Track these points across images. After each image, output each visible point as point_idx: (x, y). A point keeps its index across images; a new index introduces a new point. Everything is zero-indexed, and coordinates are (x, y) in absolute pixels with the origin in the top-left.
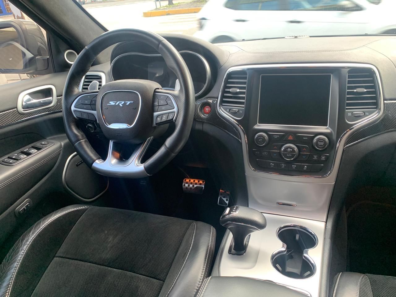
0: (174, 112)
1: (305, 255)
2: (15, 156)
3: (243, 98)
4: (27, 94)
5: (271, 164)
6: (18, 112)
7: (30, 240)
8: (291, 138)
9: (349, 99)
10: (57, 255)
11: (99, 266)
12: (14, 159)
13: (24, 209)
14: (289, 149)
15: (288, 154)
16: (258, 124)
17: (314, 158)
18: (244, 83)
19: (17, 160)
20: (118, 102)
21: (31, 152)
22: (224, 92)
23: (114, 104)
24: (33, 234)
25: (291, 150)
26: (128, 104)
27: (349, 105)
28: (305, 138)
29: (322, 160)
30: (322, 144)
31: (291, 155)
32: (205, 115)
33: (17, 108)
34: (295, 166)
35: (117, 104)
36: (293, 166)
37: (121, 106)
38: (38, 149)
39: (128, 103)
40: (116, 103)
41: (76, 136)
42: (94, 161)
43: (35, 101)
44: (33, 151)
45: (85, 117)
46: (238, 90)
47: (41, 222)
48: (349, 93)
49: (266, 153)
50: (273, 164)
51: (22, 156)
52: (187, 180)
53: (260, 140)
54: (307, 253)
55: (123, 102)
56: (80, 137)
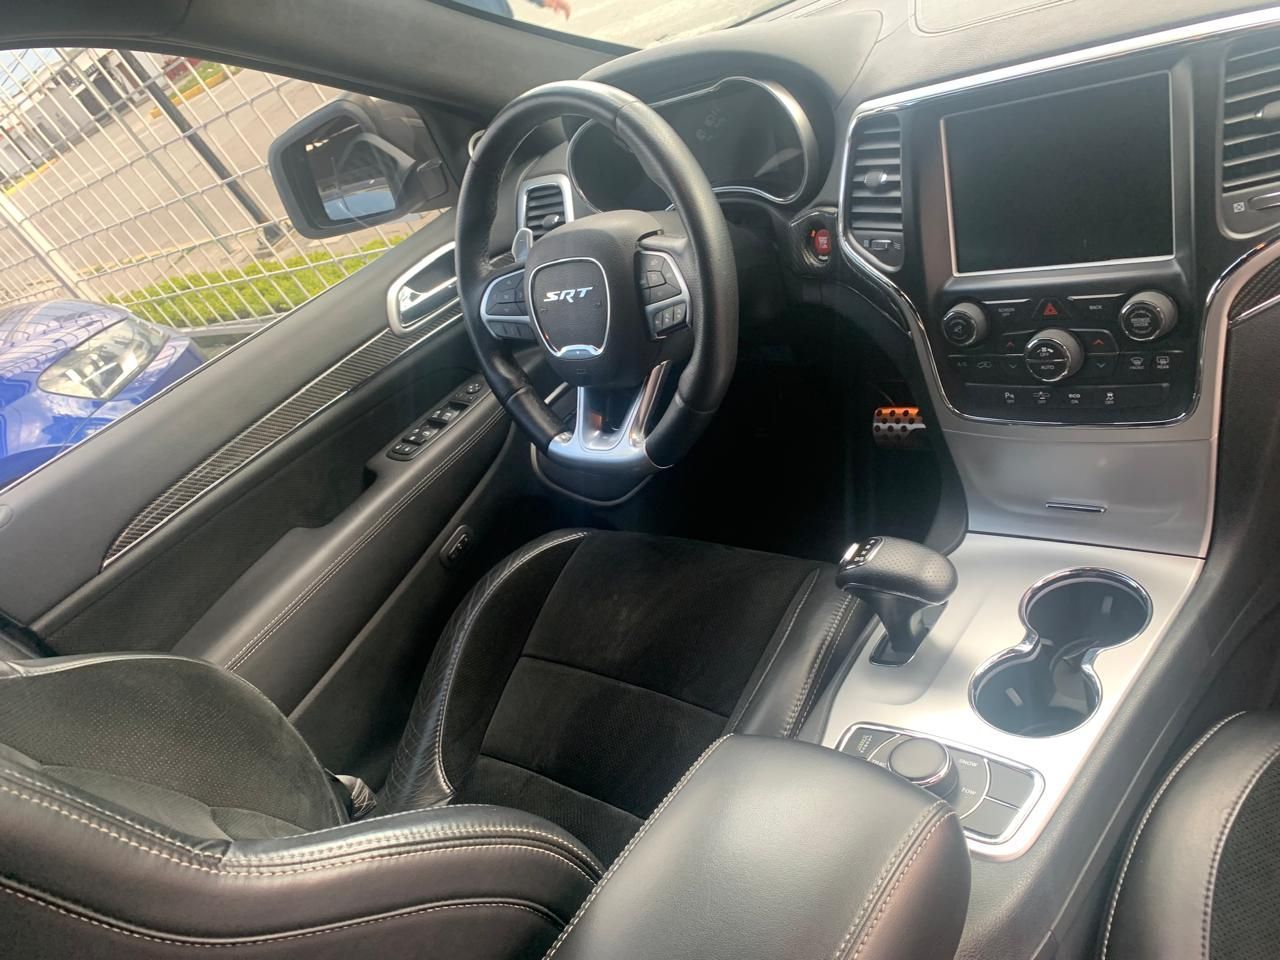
0: (682, 302)
1: (1086, 668)
2: (414, 435)
3: (896, 202)
4: (405, 285)
5: (1007, 394)
6: (395, 335)
7: (468, 622)
8: (1050, 311)
9: (1230, 153)
10: (524, 652)
11: (603, 678)
12: (413, 442)
13: (457, 548)
14: (1044, 349)
15: (1045, 364)
16: (956, 274)
17: (1133, 365)
18: (893, 153)
19: (419, 444)
20: (564, 293)
21: (446, 418)
22: (852, 186)
23: (556, 298)
24: (473, 606)
25: (1051, 351)
26: (582, 295)
27: (1231, 173)
28: (1095, 307)
29: (1161, 370)
30: (1144, 322)
31: (1052, 367)
32: (820, 257)
33: (388, 325)
34: (1078, 396)
35: (562, 297)
36: (1070, 396)
37: (571, 301)
38: (461, 407)
39: (583, 291)
40: (559, 295)
41: (507, 381)
42: (550, 439)
43: (423, 296)
44: (449, 414)
45: (512, 333)
46: (884, 178)
47: (486, 579)
48: (1231, 131)
49: (988, 365)
50: (1012, 396)
51: (427, 433)
52: (886, 411)
53: (956, 330)
54: (1091, 662)
55: (573, 292)
56: (516, 385)
